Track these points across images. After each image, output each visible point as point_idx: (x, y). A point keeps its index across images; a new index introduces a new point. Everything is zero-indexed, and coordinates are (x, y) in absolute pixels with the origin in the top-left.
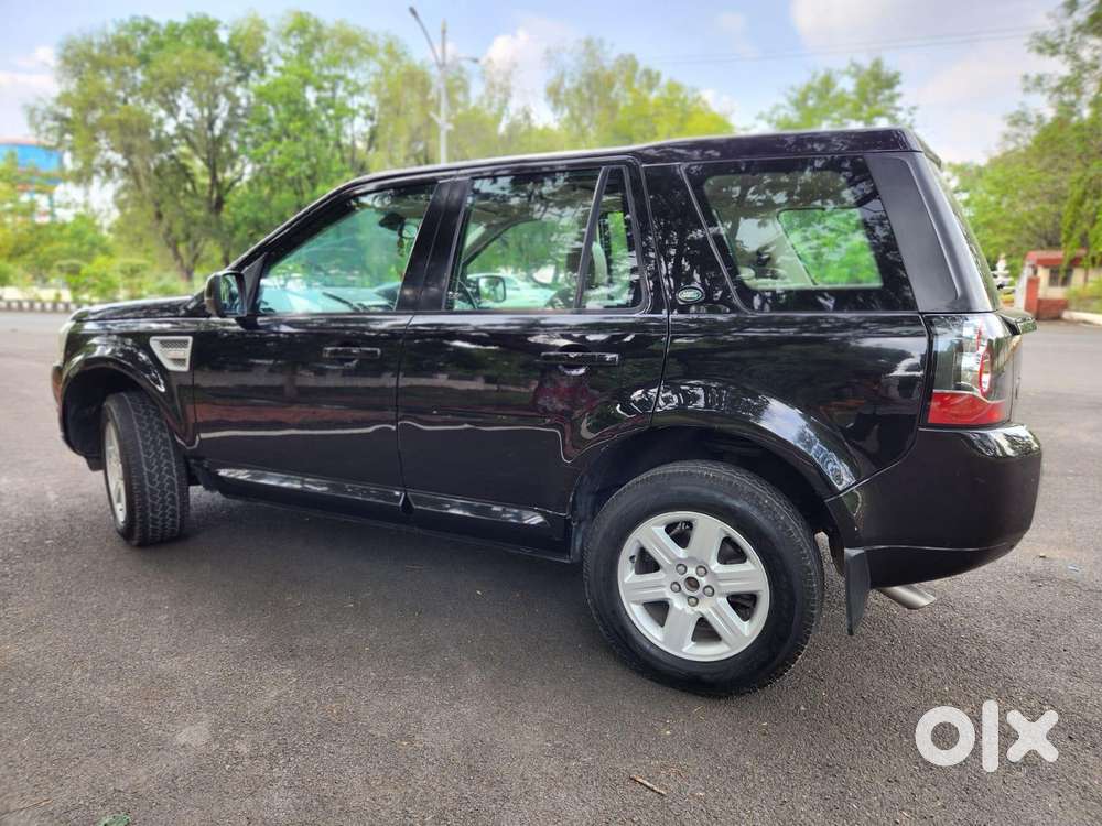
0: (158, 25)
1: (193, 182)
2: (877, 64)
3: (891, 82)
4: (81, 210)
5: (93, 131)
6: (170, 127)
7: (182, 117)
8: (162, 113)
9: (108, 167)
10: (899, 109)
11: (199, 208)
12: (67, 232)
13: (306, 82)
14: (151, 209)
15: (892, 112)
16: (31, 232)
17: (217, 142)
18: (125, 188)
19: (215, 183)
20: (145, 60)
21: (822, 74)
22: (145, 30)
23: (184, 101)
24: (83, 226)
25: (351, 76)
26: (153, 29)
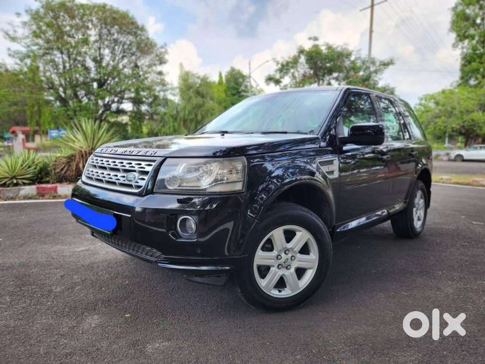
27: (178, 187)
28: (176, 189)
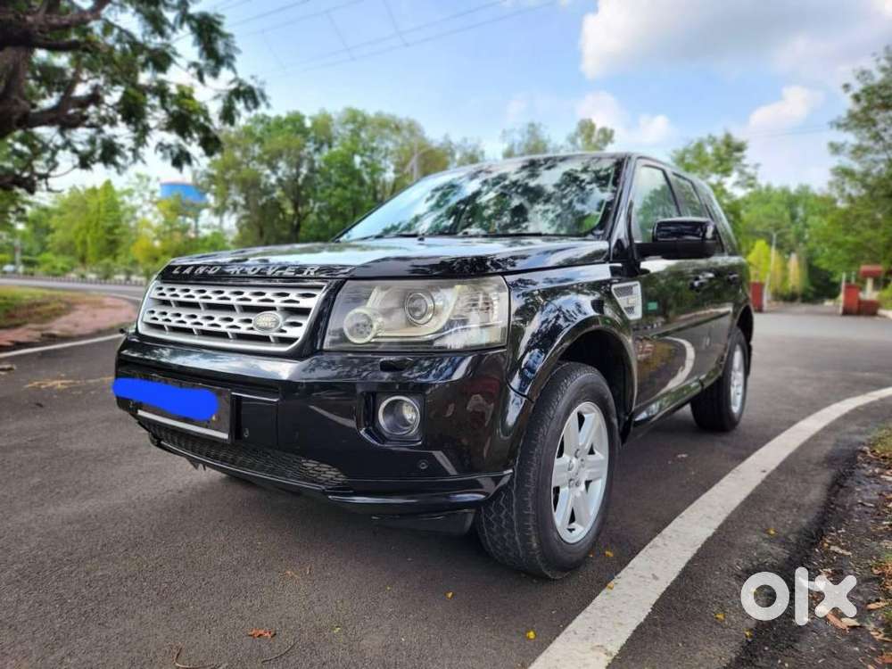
0: (269, 118)
1: (284, 213)
2: (728, 136)
3: (740, 148)
4: (216, 230)
5: (227, 183)
6: (273, 180)
7: (280, 173)
8: (268, 172)
9: (235, 205)
10: (746, 166)
11: (285, 229)
12: (207, 244)
13: (354, 153)
14: (257, 231)
15: (741, 168)
16: (186, 243)
17: (300, 188)
18: (244, 217)
19: (297, 214)
20: (260, 141)
21: (696, 141)
22: (262, 121)
23: (282, 164)
24: (216, 240)
25: (383, 147)
26: (267, 120)
27: (374, 338)
28: (369, 343)
